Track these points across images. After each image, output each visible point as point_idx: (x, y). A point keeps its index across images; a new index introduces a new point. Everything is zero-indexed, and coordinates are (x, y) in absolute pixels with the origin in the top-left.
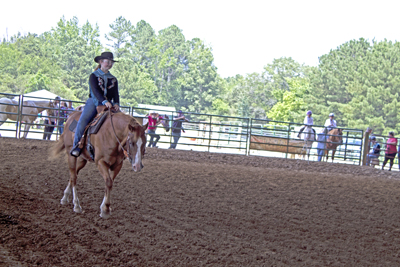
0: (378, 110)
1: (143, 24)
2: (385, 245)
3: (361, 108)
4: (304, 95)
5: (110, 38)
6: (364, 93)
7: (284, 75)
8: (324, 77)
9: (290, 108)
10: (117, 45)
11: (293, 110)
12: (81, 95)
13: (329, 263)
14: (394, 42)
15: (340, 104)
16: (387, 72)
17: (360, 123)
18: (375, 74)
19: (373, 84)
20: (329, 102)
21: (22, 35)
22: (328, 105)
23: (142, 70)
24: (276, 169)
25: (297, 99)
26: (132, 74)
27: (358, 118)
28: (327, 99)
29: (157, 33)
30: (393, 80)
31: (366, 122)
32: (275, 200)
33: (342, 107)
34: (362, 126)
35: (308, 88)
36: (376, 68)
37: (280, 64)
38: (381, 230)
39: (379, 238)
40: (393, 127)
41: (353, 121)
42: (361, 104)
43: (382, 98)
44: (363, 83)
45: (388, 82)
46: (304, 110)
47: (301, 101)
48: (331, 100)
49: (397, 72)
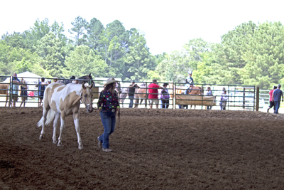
0: (265, 72)
1: (95, 21)
2: (275, 166)
3: (252, 70)
4: (212, 64)
5: (72, 32)
6: (254, 60)
7: (197, 51)
8: (225, 50)
9: (203, 73)
10: (77, 37)
11: (205, 75)
12: (54, 74)
13: (235, 181)
14: (273, 23)
15: (238, 69)
16: (270, 44)
17: (252, 81)
18: (261, 46)
19: (260, 53)
20: (230, 68)
21: (10, 34)
22: (229, 70)
23: (96, 54)
24: (195, 118)
25: (207, 67)
26: (90, 57)
27: (251, 78)
28: (229, 66)
29: (105, 27)
30: (275, 49)
31: (258, 80)
32: (195, 139)
33: (240, 71)
34: (254, 83)
35: (214, 59)
36: (261, 42)
37: (193, 43)
38: (272, 155)
39: (270, 162)
40: (276, 82)
41: (247, 80)
42: (253, 67)
43: (268, 62)
44: (253, 53)
45: (271, 51)
46: (212, 74)
47: (210, 68)
48: (231, 66)
49: (277, 43)
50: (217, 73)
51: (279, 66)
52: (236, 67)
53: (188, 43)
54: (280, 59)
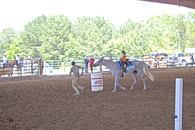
0: (55, 48)
3: (47, 48)
4: (20, 45)
6: (48, 40)
7: (8, 37)
8: (28, 35)
11: (15, 53)
14: (58, 15)
15: (37, 47)
16: (57, 29)
18: (51, 31)
19: (51, 36)
20: (32, 47)
22: (32, 49)
25: (16, 47)
27: (47, 52)
28: (31, 46)
30: (60, 32)
31: (50, 54)
33: (38, 48)
34: (48, 56)
35: (21, 42)
36: (51, 28)
37: (6, 31)
40: (63, 54)
41: (44, 54)
42: (47, 46)
43: (56, 41)
44: (46, 36)
45: (57, 34)
46: (20, 52)
47: (18, 48)
49: (61, 28)
50: (23, 51)
51: (64, 43)
52: (37, 46)
53: (2, 32)
54: (64, 39)
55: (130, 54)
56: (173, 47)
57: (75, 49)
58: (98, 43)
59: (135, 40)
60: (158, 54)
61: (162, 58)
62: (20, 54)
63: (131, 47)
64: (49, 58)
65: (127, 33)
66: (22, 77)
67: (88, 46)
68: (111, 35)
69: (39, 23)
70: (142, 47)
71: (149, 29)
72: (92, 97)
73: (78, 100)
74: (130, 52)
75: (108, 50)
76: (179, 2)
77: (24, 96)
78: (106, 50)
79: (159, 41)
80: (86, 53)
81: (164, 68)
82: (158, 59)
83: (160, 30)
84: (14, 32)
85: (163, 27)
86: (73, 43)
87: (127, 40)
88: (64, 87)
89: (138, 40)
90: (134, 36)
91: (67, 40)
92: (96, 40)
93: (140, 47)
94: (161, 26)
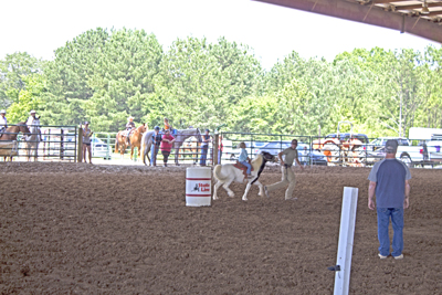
0: (121, 105)
3: (103, 103)
4: (41, 94)
6: (106, 86)
7: (18, 72)
8: (62, 72)
9: (27, 109)
14: (133, 31)
15: (81, 101)
16: (128, 63)
17: (103, 119)
18: (115, 66)
19: (114, 77)
20: (69, 99)
22: (68, 103)
25: (34, 98)
27: (101, 114)
28: (67, 96)
30: (135, 71)
31: (110, 118)
33: (84, 103)
34: (104, 122)
35: (46, 86)
36: (115, 60)
37: (14, 60)
41: (96, 118)
42: (103, 98)
43: (125, 91)
44: (103, 76)
45: (129, 74)
46: (43, 109)
47: (38, 100)
48: (71, 97)
49: (139, 61)
50: (49, 107)
51: (142, 96)
52: (81, 97)
53: (5, 60)
54: (143, 86)
55: (287, 131)
56: (385, 124)
57: (165, 111)
58: (217, 102)
59: (303, 100)
60: (348, 137)
61: (355, 146)
62: (42, 113)
63: (292, 115)
64: (105, 126)
65: (286, 85)
66: (36, 165)
67: (196, 108)
68: (250, 85)
69: (89, 46)
70: (317, 117)
71: (337, 78)
72: (182, 219)
73: (151, 222)
74: (289, 128)
75: (241, 118)
76: (403, 24)
77: (34, 205)
78: (235, 119)
79: (355, 106)
80: (191, 123)
81: (356, 168)
82: (347, 146)
83: (361, 82)
84: (31, 62)
85: (369, 76)
86: (163, 98)
87: (283, 100)
88: (126, 194)
89: (310, 101)
90: (301, 92)
91: (150, 89)
92: (216, 95)
93: (312, 118)
94: (363, 73)
